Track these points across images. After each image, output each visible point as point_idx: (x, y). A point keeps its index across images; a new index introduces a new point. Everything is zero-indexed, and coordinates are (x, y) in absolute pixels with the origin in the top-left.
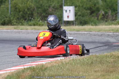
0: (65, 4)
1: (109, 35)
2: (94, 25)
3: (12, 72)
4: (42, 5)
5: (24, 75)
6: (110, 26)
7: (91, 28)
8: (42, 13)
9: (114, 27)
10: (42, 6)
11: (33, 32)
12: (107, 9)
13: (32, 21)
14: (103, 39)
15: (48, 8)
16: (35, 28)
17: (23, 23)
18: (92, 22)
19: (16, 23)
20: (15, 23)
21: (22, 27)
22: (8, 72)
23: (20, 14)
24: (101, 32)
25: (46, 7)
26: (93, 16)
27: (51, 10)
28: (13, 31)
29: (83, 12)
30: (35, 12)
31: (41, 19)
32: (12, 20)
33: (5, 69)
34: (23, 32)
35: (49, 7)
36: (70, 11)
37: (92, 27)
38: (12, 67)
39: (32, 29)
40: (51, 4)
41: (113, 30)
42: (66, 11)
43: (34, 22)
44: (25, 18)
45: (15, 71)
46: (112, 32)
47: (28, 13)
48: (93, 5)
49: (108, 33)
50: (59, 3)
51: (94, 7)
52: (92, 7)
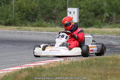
0: (70, 5)
1: (112, 38)
2: (98, 27)
3: (9, 72)
4: (46, 6)
5: (21, 76)
6: (114, 29)
7: (94, 30)
8: (46, 14)
9: (118, 30)
11: (35, 33)
12: (112, 11)
13: (35, 22)
14: (106, 41)
16: (38, 30)
17: (27, 24)
18: (96, 25)
19: (20, 24)
21: (25, 28)
22: (5, 72)
23: (24, 15)
24: (104, 34)
25: (51, 8)
26: (97, 19)
27: (55, 12)
28: (15, 32)
29: (88, 14)
30: (39, 13)
31: (45, 20)
32: (16, 21)
33: (3, 69)
34: (25, 33)
35: (53, 8)
36: (74, 12)
37: (95, 29)
38: (10, 68)
39: (35, 30)
40: (55, 6)
41: (116, 33)
42: (70, 13)
43: (38, 23)
44: (28, 19)
45: (12, 72)
46: (115, 35)
47: (32, 13)
48: (98, 7)
49: (111, 35)
50: (63, 5)
51: (99, 10)
52: (97, 9)
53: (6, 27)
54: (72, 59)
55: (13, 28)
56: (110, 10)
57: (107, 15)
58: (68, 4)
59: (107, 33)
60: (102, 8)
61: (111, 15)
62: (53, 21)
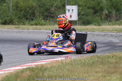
0: (68, 3)
1: (112, 35)
2: (98, 25)
3: (11, 72)
5: (23, 76)
6: (114, 26)
7: (93, 28)
8: (45, 13)
9: (117, 27)
10: (44, 5)
11: (34, 31)
13: (33, 20)
14: (106, 39)
15: (50, 7)
16: (36, 28)
17: (25, 23)
18: (95, 22)
19: (18, 23)
20: (16, 23)
21: (24, 26)
22: (6, 72)
23: (22, 13)
24: (104, 32)
26: (96, 16)
27: (53, 10)
28: (13, 31)
29: (87, 11)
30: (37, 11)
31: (43, 18)
32: (14, 20)
33: (4, 69)
35: (52, 6)
36: (73, 10)
37: (95, 27)
38: (11, 67)
39: (34, 29)
40: (53, 4)
41: (116, 30)
42: (69, 10)
43: (36, 21)
44: (27, 17)
45: (14, 72)
46: (115, 32)
47: (30, 12)
48: (97, 5)
49: (111, 33)
50: (61, 2)
51: (98, 7)
52: (96, 6)
53: (3, 26)
54: (73, 57)
55: (11, 27)
56: (110, 7)
57: (107, 12)
58: (66, 2)
59: (107, 30)
60: (101, 5)
61: (110, 13)
62: (51, 19)
